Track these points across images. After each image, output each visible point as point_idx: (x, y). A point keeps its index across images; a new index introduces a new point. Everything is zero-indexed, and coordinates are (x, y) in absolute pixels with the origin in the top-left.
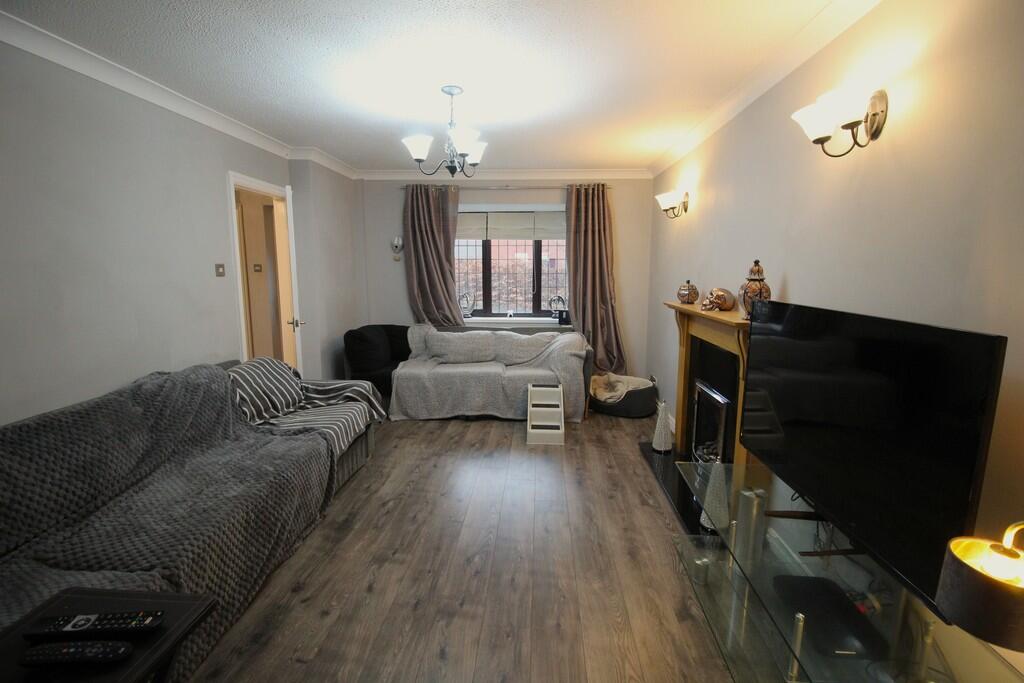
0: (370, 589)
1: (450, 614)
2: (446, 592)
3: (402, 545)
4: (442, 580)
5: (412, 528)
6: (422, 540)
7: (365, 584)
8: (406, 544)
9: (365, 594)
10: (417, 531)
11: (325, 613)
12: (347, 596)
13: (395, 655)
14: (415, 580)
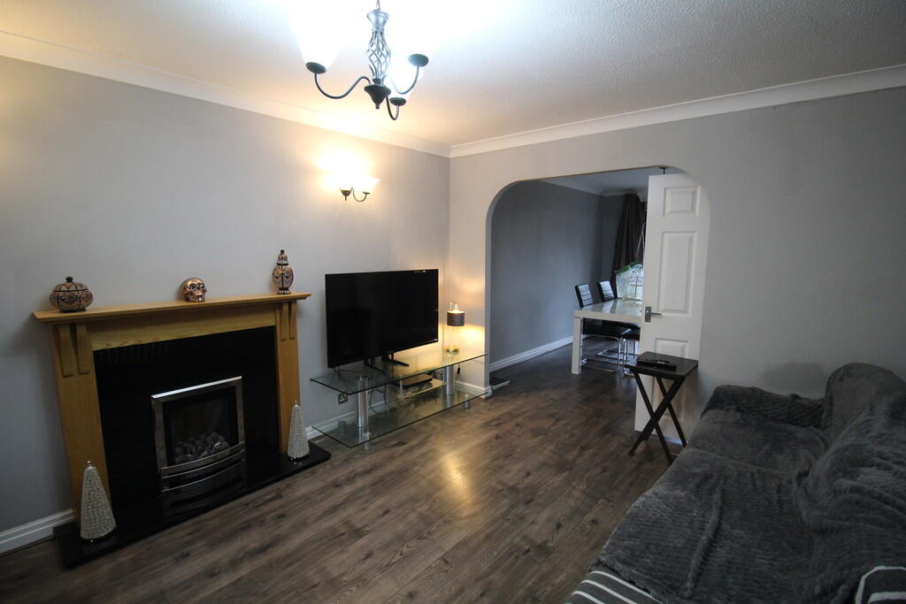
0: (559, 526)
1: (513, 489)
2: (506, 501)
3: (517, 558)
4: (504, 509)
5: (495, 577)
6: (495, 553)
7: (562, 533)
8: (514, 556)
9: (563, 523)
10: (492, 570)
11: (594, 522)
12: (577, 528)
13: (553, 483)
14: (522, 518)
